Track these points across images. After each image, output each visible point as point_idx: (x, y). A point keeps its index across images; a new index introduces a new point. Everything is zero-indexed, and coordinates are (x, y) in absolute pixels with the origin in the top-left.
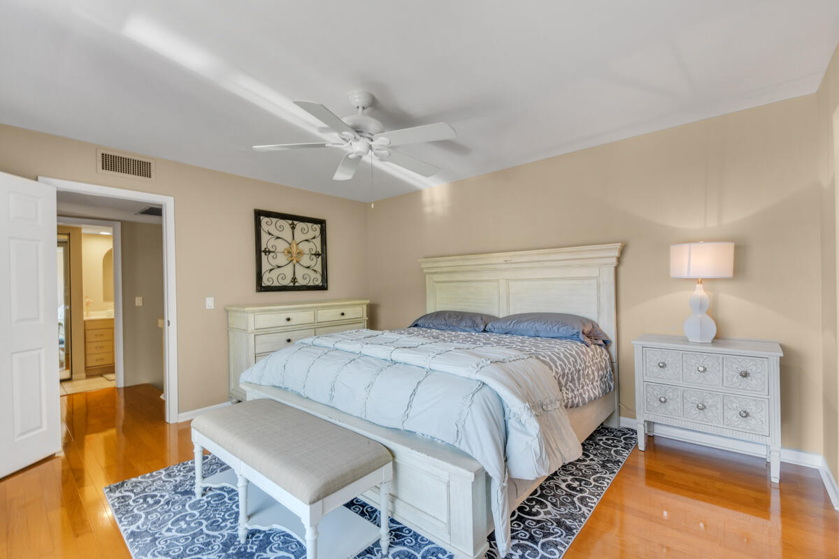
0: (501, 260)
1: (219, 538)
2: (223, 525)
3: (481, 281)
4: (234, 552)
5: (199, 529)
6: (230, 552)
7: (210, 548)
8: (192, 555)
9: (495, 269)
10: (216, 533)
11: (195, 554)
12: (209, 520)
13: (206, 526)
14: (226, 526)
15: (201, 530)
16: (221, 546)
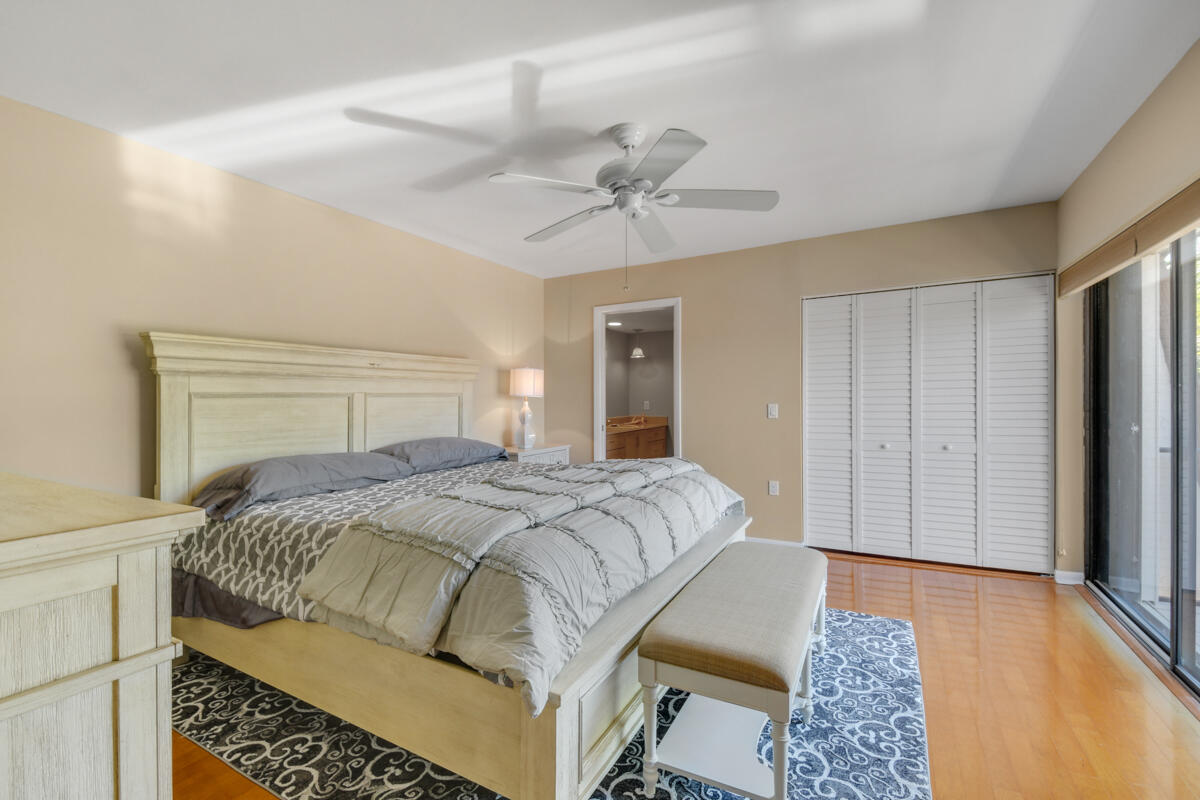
0: (365, 363)
1: (823, 748)
2: (803, 759)
3: (322, 395)
4: (825, 721)
5: (832, 779)
6: (829, 725)
7: (842, 744)
8: (864, 754)
9: (352, 377)
10: (820, 756)
11: (860, 752)
12: (809, 780)
13: (821, 774)
14: (800, 755)
15: (830, 775)
16: (830, 736)
